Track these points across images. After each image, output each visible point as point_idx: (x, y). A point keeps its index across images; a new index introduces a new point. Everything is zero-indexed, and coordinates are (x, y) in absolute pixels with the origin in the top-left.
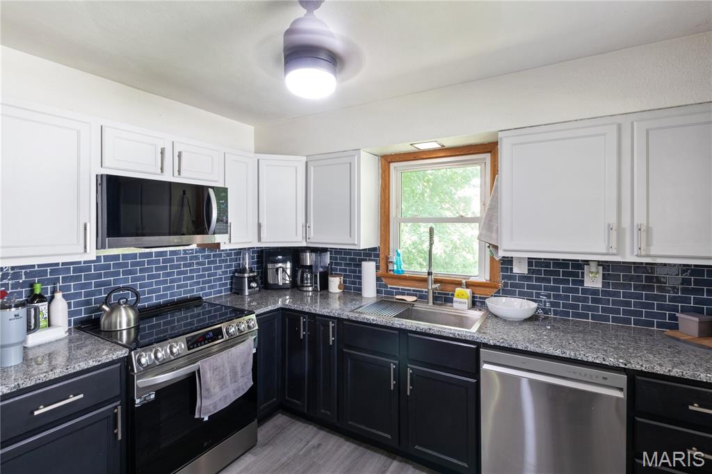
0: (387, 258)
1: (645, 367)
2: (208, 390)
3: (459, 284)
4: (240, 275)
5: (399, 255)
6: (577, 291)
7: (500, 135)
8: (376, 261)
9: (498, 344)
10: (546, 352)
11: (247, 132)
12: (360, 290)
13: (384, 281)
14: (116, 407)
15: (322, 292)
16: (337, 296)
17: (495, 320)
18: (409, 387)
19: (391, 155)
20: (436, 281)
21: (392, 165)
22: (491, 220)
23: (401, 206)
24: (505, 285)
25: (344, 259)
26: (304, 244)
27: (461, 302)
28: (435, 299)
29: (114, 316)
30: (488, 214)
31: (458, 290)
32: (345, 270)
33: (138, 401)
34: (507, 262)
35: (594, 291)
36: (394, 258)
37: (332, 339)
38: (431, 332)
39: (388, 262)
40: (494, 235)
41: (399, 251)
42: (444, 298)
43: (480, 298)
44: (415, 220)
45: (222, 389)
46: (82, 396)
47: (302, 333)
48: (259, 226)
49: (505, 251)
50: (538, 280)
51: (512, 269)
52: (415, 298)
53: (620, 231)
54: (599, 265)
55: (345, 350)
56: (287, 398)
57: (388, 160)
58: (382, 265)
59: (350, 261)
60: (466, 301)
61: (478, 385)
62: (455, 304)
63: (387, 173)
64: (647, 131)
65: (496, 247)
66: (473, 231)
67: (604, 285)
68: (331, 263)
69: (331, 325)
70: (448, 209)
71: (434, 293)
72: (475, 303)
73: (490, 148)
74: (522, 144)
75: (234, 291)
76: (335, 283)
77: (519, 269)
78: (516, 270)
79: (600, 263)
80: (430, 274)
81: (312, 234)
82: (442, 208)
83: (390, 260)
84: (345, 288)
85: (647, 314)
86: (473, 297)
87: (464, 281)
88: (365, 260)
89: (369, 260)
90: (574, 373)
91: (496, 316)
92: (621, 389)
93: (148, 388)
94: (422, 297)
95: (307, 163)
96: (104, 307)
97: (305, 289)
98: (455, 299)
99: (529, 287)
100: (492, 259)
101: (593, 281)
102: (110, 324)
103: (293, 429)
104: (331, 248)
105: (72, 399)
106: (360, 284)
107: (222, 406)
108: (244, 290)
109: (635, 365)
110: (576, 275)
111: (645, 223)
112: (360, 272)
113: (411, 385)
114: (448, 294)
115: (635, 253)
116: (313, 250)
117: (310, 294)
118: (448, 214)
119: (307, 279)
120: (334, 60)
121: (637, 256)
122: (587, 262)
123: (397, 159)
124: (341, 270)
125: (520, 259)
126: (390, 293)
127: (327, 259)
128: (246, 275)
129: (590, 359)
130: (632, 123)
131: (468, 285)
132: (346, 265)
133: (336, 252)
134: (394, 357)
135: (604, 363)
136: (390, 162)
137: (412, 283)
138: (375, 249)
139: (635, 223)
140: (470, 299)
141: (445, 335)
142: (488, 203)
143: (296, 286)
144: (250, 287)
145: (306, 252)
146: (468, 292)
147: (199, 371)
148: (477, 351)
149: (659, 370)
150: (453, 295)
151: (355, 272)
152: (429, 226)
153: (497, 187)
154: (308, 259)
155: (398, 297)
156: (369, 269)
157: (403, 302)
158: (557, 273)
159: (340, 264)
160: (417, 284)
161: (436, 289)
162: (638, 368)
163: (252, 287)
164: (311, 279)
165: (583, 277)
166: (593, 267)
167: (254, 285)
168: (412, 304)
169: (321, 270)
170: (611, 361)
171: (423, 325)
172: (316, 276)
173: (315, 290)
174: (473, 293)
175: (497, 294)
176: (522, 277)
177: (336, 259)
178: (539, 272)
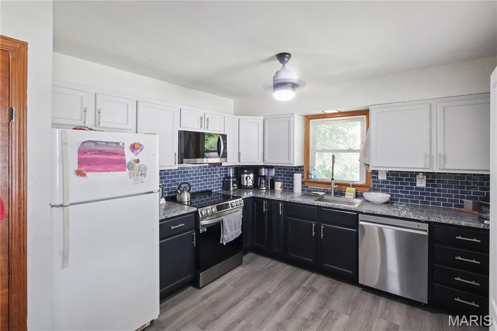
0: (308, 172)
1: (437, 220)
2: (226, 230)
3: (349, 185)
4: (229, 180)
5: (315, 170)
6: (412, 189)
7: (370, 107)
8: (302, 173)
9: (368, 212)
10: (391, 215)
11: (230, 103)
12: (293, 189)
13: (306, 184)
14: (193, 232)
15: (271, 190)
16: (280, 192)
17: (367, 203)
18: (322, 235)
19: (310, 116)
20: (336, 184)
21: (311, 121)
22: (365, 151)
23: (316, 144)
24: (374, 186)
25: (284, 172)
26: (262, 164)
27: (349, 195)
28: (335, 194)
29: (182, 195)
30: (364, 148)
31: (348, 189)
32: (284, 179)
33: (201, 231)
34: (375, 173)
35: (422, 189)
36: (312, 171)
37: (281, 212)
38: (334, 207)
39: (308, 173)
40: (367, 159)
41: (315, 168)
42: (340, 193)
43: (360, 193)
44: (324, 151)
45: (231, 232)
46: (184, 224)
47: (264, 209)
48: (239, 154)
49: (373, 167)
50: (391, 183)
51: (378, 177)
52: (324, 193)
53: (431, 157)
54: (424, 175)
55: (288, 218)
56: (255, 243)
57: (308, 118)
58: (305, 175)
59: (287, 173)
60: (352, 194)
61: (357, 232)
62: (346, 196)
63: (308, 125)
64: (444, 108)
65: (368, 165)
66: (356, 157)
67: (427, 185)
68: (275, 175)
69: (280, 205)
70: (342, 143)
71: (334, 191)
72: (358, 196)
73: (366, 112)
74: (384, 112)
75: (224, 188)
76: (278, 185)
77: (382, 177)
78: (380, 178)
79: (424, 173)
80: (332, 179)
81: (266, 158)
82: (338, 142)
83: (310, 173)
84: (284, 188)
85: (449, 201)
86: (356, 193)
87: (351, 184)
88: (296, 173)
89: (298, 173)
90: (404, 224)
91: (368, 201)
92: (426, 231)
93: (204, 226)
94: (328, 193)
95: (264, 120)
96: (179, 191)
97: (261, 188)
98: (346, 193)
99: (387, 187)
100: (367, 172)
101: (421, 183)
102: (181, 199)
103: (259, 259)
104: (275, 166)
105: (180, 225)
106: (293, 186)
107: (231, 240)
108: (230, 188)
109: (433, 220)
110: (412, 180)
111: (443, 153)
112: (293, 179)
113: (323, 234)
114: (342, 191)
115: (438, 168)
116: (266, 167)
117: (264, 191)
118: (343, 147)
119: (263, 183)
120: (294, 86)
121: (439, 169)
122: (417, 173)
123: (314, 117)
124: (281, 178)
125: (382, 171)
126: (310, 191)
127: (273, 172)
128: (231, 180)
129: (412, 218)
130: (437, 103)
131: (353, 186)
132: (284, 175)
133: (278, 168)
134: (314, 220)
135: (418, 219)
136: (309, 119)
137: (322, 185)
138: (301, 167)
139: (438, 153)
140: (355, 193)
141: (341, 208)
142: (364, 142)
143: (256, 186)
144: (233, 186)
145: (262, 168)
146: (354, 189)
147: (222, 221)
148: (357, 216)
149: (443, 221)
150: (345, 191)
151: (289, 179)
152: (332, 154)
153: (369, 134)
154: (263, 172)
155: (314, 192)
156: (298, 177)
157: (317, 195)
158: (402, 179)
159: (281, 175)
160: (325, 186)
161: (336, 188)
162: (434, 220)
163: (235, 187)
164: (265, 183)
165: (416, 181)
166: (421, 176)
167: (235, 185)
168: (322, 196)
169: (270, 178)
170: (422, 218)
171: (329, 204)
172: (268, 181)
173: (267, 189)
174: (356, 190)
175: (370, 191)
176: (383, 182)
177: (278, 172)
178: (392, 179)
